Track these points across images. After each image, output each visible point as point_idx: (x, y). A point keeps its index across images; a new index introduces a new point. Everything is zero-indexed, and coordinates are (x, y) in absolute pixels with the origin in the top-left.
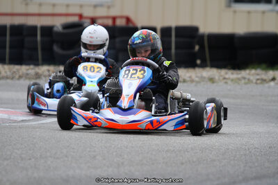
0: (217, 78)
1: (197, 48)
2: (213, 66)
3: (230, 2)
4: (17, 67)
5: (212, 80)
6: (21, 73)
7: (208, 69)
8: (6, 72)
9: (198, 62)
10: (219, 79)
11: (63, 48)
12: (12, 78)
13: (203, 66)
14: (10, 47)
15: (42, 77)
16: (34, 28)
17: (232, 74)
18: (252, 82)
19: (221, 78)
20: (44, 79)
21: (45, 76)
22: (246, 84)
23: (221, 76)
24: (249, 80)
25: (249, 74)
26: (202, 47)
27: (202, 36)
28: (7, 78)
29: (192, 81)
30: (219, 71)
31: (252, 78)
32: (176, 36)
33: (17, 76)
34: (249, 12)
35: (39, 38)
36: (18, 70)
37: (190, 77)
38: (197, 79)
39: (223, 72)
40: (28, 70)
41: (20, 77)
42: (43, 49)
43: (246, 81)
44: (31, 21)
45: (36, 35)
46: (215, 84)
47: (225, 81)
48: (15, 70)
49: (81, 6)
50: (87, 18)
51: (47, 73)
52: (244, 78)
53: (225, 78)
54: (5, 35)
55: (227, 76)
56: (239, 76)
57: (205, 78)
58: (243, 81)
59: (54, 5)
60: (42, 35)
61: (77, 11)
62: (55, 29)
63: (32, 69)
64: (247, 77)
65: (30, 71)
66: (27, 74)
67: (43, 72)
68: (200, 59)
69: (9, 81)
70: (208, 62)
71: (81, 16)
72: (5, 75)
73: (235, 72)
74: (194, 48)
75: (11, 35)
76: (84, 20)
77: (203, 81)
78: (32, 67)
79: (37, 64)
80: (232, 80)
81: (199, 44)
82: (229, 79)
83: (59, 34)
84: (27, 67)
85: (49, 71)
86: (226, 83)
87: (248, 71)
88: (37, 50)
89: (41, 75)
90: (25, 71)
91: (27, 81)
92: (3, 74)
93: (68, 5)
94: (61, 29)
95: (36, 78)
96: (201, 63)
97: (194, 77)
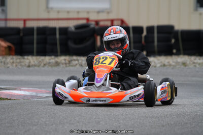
0: (188, 62)
1: (173, 41)
2: (185, 54)
3: (197, 7)
4: (42, 58)
5: (184, 64)
6: (45, 62)
7: (181, 56)
9: (174, 51)
10: (190, 64)
11: (75, 43)
12: (39, 66)
13: (178, 54)
16: (54, 29)
17: (200, 59)
19: (192, 63)
20: (62, 66)
21: (63, 64)
23: (192, 61)
26: (177, 40)
27: (177, 32)
28: (35, 66)
29: (170, 65)
30: (190, 57)
32: (158, 33)
33: (42, 65)
35: (58, 36)
36: (43, 60)
37: (169, 62)
38: (174, 64)
39: (193, 58)
40: (50, 59)
41: (45, 65)
42: (61, 44)
44: (52, 24)
45: (56, 34)
46: (187, 67)
47: (194, 64)
48: (40, 60)
49: (88, 12)
50: (92, 21)
51: (63, 62)
53: (194, 63)
54: (33, 35)
55: (196, 61)
57: (179, 63)
59: (68, 12)
60: (60, 34)
61: (85, 15)
62: (69, 30)
63: (53, 59)
65: (52, 61)
66: (50, 63)
67: (61, 61)
68: (175, 49)
69: (36, 68)
70: (182, 51)
71: (88, 20)
72: (34, 63)
73: (202, 58)
74: (171, 41)
75: (38, 34)
76: (90, 23)
77: (178, 65)
78: (53, 57)
79: (56, 55)
80: (199, 64)
81: (175, 38)
82: (197, 63)
83: (72, 33)
85: (65, 60)
86: (195, 66)
88: (56, 44)
89: (60, 63)
90: (48, 61)
91: (50, 68)
92: (32, 63)
93: (78, 12)
94: (73, 29)
95: (56, 66)
96: (177, 52)
97: (171, 62)
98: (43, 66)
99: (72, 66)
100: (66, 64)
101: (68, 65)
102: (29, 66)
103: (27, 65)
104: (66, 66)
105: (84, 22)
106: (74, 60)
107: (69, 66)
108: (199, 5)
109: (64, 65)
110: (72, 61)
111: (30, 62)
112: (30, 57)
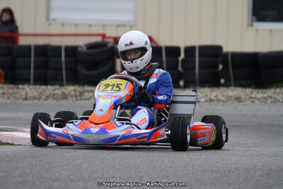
0: (243, 97)
1: (221, 67)
2: (236, 85)
3: (252, 21)
4: (43, 87)
5: (238, 99)
6: (48, 93)
7: (232, 88)
8: (32, 93)
9: (222, 81)
10: (245, 98)
11: (87, 68)
12: (39, 99)
13: (227, 85)
14: (35, 68)
15: (69, 97)
16: (58, 48)
17: (258, 93)
18: (279, 101)
19: (247, 97)
20: (71, 99)
21: (72, 96)
22: (272, 102)
23: (247, 95)
24: (275, 99)
25: (275, 93)
26: (226, 66)
27: (227, 54)
28: (34, 98)
29: (219, 100)
30: (244, 90)
31: (278, 97)
32: (200, 56)
33: (44, 97)
34: (271, 31)
35: (63, 58)
36: (44, 90)
37: (216, 96)
38: (223, 98)
39: (248, 91)
40: (54, 90)
41: (47, 97)
42: (67, 69)
43: (273, 99)
44: (55, 42)
45: (61, 56)
46: (242, 103)
47: (252, 100)
48: (41, 90)
49: (104, 26)
50: (110, 38)
51: (73, 93)
52: (271, 97)
53: (252, 98)
54: (30, 56)
55: (253, 96)
56: (265, 95)
57: (231, 97)
58: (269, 100)
59: (76, 25)
60: (66, 56)
61: (100, 31)
62: (79, 49)
63: (58, 89)
64: (273, 96)
65: (56, 92)
66: (54, 94)
67: (70, 92)
68: (224, 78)
69: (36, 101)
70: (232, 82)
71: (104, 36)
72: (32, 95)
73: (260, 91)
74: (218, 67)
75: (35, 56)
76: (106, 40)
77: (230, 100)
78: (57, 87)
79: (61, 85)
80: (258, 99)
81: (223, 64)
82: (255, 98)
83: (83, 54)
84: (54, 88)
85: (75, 91)
86: (253, 102)
87: (272, 90)
88: (61, 69)
89: (68, 95)
90: (52, 92)
91: (54, 101)
92: (30, 94)
93: (90, 26)
94: (85, 49)
95: (64, 99)
96: (225, 82)
97: (220, 96)
98: (45, 99)
99: (85, 99)
100: (76, 96)
101: (79, 98)
102: (26, 99)
103: (24, 97)
104: (77, 100)
105: (99, 39)
106: (88, 91)
107: (81, 99)
108: (254, 18)
109: (74, 98)
110: (84, 92)
111: (27, 93)
112: (26, 87)
